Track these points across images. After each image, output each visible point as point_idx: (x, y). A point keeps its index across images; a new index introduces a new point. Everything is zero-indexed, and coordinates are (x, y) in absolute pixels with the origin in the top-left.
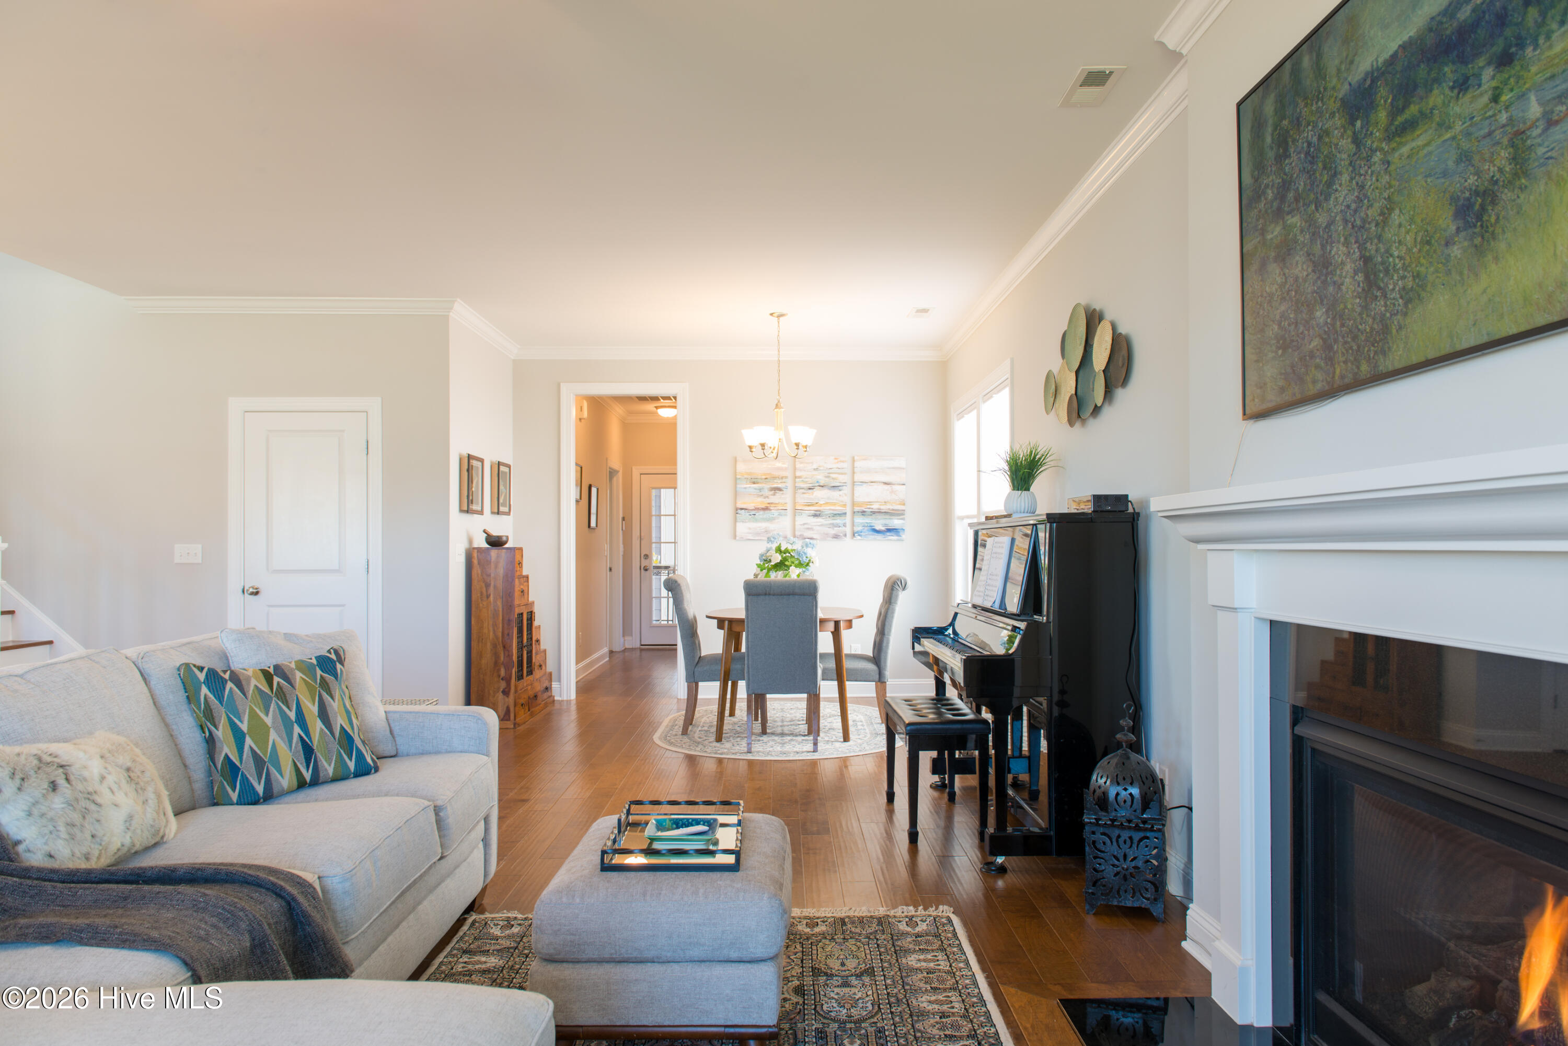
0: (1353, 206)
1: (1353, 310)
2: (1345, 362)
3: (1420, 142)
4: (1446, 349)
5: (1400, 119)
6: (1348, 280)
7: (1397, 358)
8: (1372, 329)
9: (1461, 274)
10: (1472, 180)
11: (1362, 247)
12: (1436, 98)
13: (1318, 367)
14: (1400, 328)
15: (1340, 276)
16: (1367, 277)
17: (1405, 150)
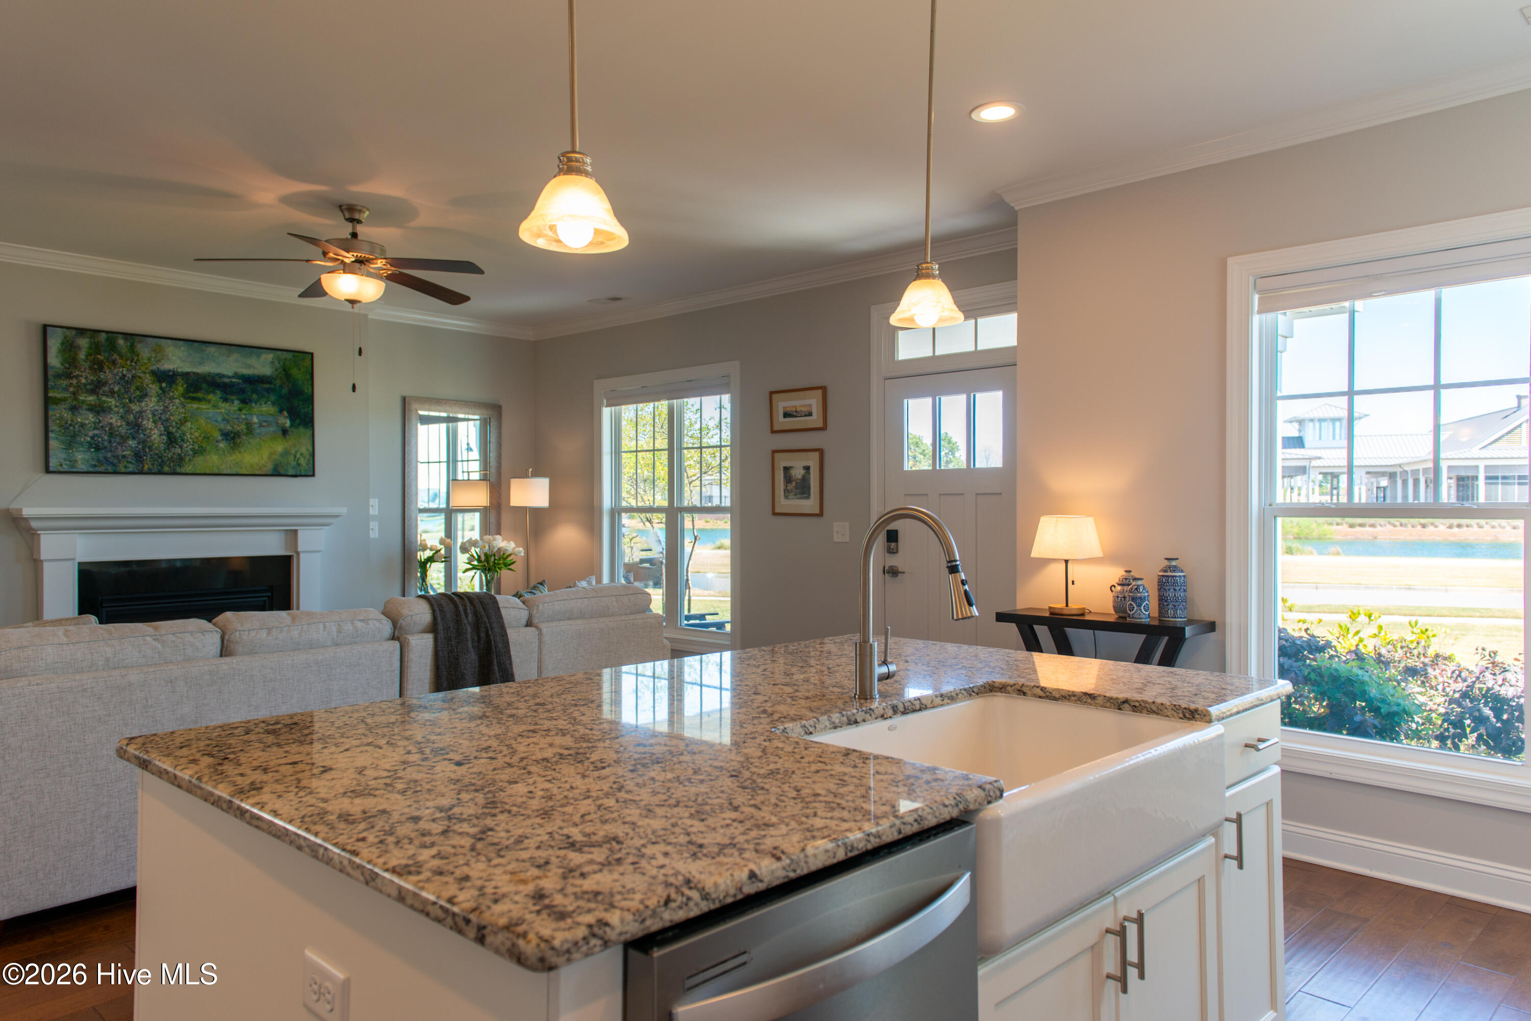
0: (160, 411)
1: (159, 447)
2: (153, 464)
3: (203, 407)
4: (217, 472)
5: (191, 395)
6: (155, 436)
7: (189, 468)
8: (172, 457)
9: (224, 452)
10: (229, 428)
11: (166, 428)
12: (211, 397)
13: (128, 462)
14: (190, 460)
15: (150, 433)
16: (169, 438)
17: (195, 406)
